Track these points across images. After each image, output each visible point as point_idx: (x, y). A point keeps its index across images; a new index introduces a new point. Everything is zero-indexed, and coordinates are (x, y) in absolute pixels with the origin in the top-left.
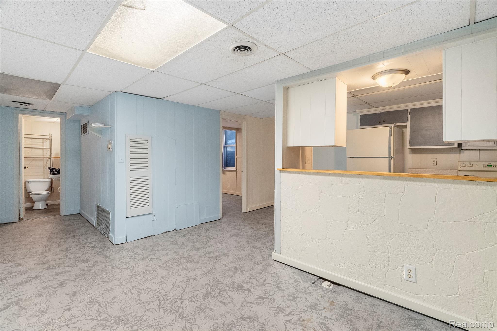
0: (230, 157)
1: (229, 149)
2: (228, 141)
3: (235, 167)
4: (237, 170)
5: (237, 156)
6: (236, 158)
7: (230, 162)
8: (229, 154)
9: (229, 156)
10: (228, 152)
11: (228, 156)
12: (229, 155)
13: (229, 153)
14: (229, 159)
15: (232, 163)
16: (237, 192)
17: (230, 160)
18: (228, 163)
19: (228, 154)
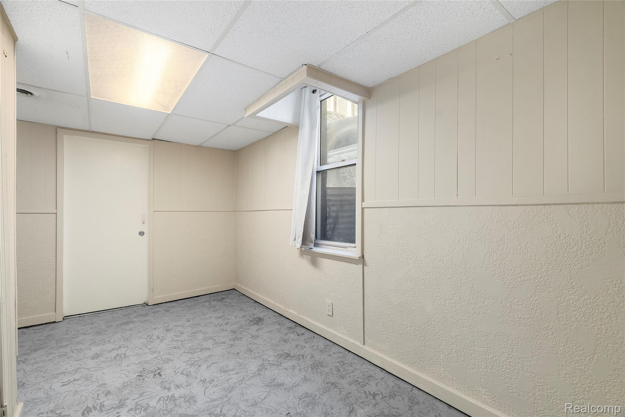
0: (333, 209)
1: (332, 183)
2: (328, 155)
3: (353, 241)
4: (365, 257)
5: (363, 201)
6: (363, 209)
7: (335, 223)
8: (331, 198)
9: (333, 205)
10: (329, 192)
11: (328, 203)
12: (330, 200)
13: (331, 195)
14: (333, 214)
15: (341, 226)
16: (364, 345)
17: (337, 218)
18: (328, 227)
19: (327, 198)
